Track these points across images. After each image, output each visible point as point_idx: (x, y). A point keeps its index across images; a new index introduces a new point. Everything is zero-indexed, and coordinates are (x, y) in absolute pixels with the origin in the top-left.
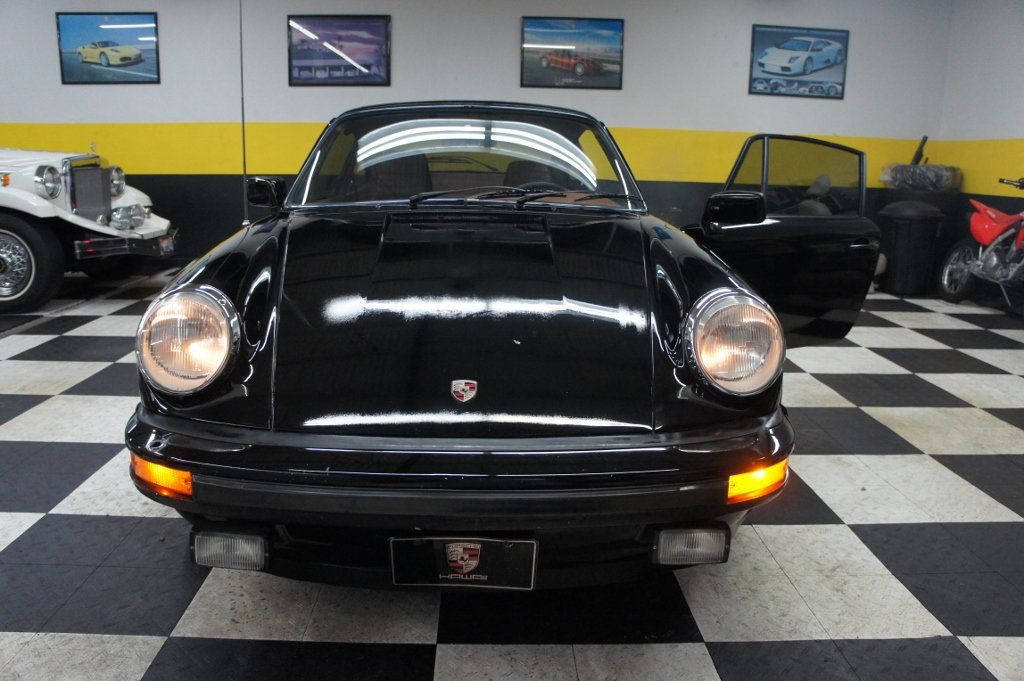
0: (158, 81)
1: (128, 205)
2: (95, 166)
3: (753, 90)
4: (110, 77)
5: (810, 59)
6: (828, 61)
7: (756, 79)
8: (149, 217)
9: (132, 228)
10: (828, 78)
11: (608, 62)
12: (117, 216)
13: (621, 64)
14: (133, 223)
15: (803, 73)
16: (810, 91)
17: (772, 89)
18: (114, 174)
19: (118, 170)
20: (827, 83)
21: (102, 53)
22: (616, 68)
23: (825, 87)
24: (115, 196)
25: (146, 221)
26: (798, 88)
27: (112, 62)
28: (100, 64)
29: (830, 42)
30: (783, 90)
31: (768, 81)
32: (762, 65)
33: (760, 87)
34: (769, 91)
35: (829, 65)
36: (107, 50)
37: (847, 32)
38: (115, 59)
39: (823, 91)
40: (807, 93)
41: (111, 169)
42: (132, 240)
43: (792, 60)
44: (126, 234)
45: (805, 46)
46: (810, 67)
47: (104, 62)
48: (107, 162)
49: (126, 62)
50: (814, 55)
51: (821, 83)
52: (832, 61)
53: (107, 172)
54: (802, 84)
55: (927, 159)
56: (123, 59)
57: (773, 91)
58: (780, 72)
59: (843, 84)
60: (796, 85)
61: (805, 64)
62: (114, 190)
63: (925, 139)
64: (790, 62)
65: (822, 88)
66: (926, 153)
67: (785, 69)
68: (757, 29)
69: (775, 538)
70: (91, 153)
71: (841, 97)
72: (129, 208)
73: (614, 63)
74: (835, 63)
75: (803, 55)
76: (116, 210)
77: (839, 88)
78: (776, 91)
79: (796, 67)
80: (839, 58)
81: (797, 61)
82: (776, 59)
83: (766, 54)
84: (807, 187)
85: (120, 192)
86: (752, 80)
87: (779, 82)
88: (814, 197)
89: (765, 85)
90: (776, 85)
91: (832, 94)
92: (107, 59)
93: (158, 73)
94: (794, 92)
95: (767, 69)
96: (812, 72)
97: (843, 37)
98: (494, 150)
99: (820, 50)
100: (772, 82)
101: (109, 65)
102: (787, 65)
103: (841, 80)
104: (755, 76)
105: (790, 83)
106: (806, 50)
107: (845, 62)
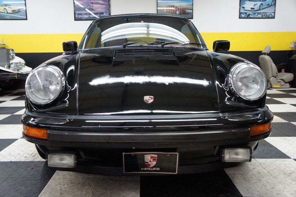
0: (26, 19)
1: (17, 62)
2: (4, 48)
3: (241, 17)
4: (8, 17)
5: (262, 4)
6: (269, 5)
7: (241, 13)
8: (24, 67)
9: (18, 70)
10: (269, 11)
11: (188, 9)
12: (12, 66)
13: (192, 10)
14: (18, 69)
15: (259, 10)
16: (262, 16)
17: (248, 16)
18: (11, 52)
19: (12, 50)
20: (268, 13)
21: (5, 8)
22: (191, 11)
23: (268, 14)
24: (11, 59)
25: (23, 68)
26: (257, 15)
27: (8, 12)
28: (4, 13)
30: (252, 16)
31: (246, 13)
32: (244, 8)
33: (243, 16)
34: (246, 17)
35: (269, 6)
36: (6, 7)
38: (10, 11)
39: (267, 16)
40: (261, 17)
41: (10, 49)
42: (18, 74)
44: (16, 72)
46: (262, 7)
47: (6, 12)
48: (8, 47)
49: (14, 12)
50: (263, 3)
51: (266, 13)
52: (270, 4)
53: (8, 50)
54: (258, 13)
56: (13, 11)
57: (248, 17)
58: (251, 10)
59: (274, 13)
60: (257, 14)
61: (260, 6)
62: (11, 57)
64: (254, 6)
65: (267, 15)
67: (252, 9)
69: (265, 163)
70: (2, 43)
71: (274, 18)
72: (17, 63)
73: (190, 9)
74: (271, 5)
75: (259, 3)
76: (12, 64)
77: (273, 14)
78: (249, 17)
79: (257, 8)
80: (273, 3)
81: (257, 5)
82: (249, 5)
83: (245, 3)
84: (262, 51)
85: (13, 58)
86: (240, 13)
87: (250, 13)
88: (265, 54)
89: (245, 15)
90: (249, 15)
91: (270, 17)
92: (7, 11)
93: (27, 17)
94: (256, 17)
95: (245, 9)
96: (263, 9)
98: (151, 36)
99: (265, 1)
100: (247, 14)
101: (7, 13)
103: (274, 11)
104: (241, 12)
105: (254, 14)
106: (261, 1)
107: (275, 4)
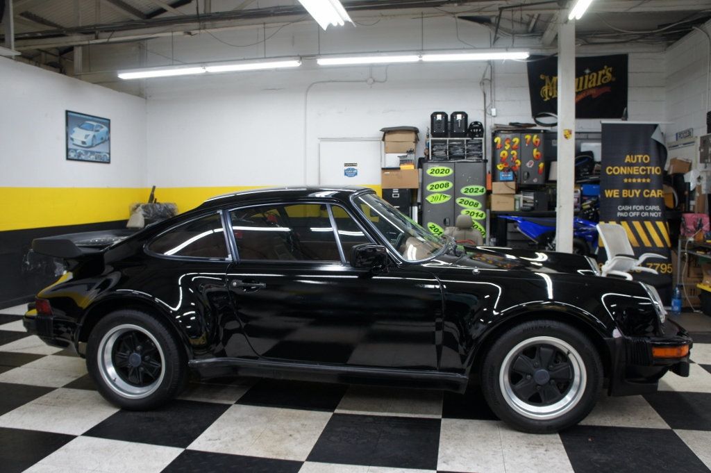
3: (70, 158)
5: (94, 136)
6: (102, 139)
7: (71, 149)
10: (101, 149)
15: (91, 147)
16: (96, 158)
20: (102, 153)
23: (102, 155)
26: (90, 156)
29: (103, 126)
30: (83, 157)
31: (76, 151)
32: (72, 139)
33: (72, 155)
34: (77, 158)
35: (103, 141)
37: (109, 120)
39: (101, 158)
40: (94, 160)
43: (87, 136)
45: (91, 128)
46: (95, 143)
50: (96, 133)
51: (100, 153)
52: (104, 139)
54: (92, 153)
55: (156, 199)
58: (81, 144)
59: (109, 154)
60: (89, 154)
61: (93, 141)
63: (154, 188)
64: (85, 138)
66: (155, 197)
67: (84, 143)
68: (69, 114)
71: (110, 162)
74: (105, 141)
75: (91, 133)
77: (108, 156)
78: (80, 158)
79: (89, 142)
80: (107, 137)
81: (89, 138)
82: (79, 135)
83: (74, 132)
86: (68, 150)
87: (81, 151)
89: (75, 154)
90: (80, 154)
91: (106, 160)
94: (89, 159)
95: (75, 142)
96: (96, 145)
97: (107, 122)
99: (98, 131)
100: (78, 151)
102: (85, 140)
103: (108, 152)
104: (69, 147)
105: (86, 152)
106: (92, 130)
107: (109, 139)
